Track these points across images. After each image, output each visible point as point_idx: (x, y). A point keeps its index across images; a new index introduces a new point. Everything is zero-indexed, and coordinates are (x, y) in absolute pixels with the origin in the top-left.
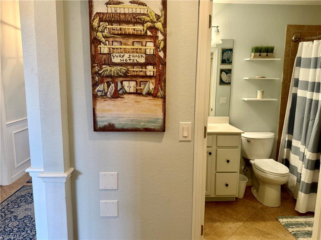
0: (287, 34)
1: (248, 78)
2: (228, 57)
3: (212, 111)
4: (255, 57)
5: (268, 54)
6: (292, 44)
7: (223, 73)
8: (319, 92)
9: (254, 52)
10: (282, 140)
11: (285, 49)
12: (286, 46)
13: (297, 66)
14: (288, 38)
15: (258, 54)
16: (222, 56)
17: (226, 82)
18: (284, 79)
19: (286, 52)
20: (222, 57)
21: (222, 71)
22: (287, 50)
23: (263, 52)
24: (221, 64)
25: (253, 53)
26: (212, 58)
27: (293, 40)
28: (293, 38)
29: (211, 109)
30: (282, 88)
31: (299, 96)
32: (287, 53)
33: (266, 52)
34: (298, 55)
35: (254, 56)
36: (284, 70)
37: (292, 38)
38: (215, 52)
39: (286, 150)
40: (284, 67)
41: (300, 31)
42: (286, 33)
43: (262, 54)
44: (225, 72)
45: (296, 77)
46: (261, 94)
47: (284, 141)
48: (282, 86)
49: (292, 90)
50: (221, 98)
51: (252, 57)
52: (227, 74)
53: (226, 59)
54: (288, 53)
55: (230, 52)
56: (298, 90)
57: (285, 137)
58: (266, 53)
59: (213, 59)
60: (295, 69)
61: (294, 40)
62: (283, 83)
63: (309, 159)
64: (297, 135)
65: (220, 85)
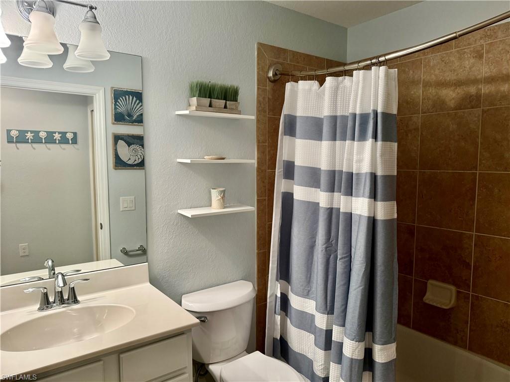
0: (258, 64)
1: (188, 161)
2: (129, 107)
3: (101, 228)
4: (199, 107)
5: (228, 102)
6: (269, 86)
7: (121, 142)
8: (352, 195)
9: (197, 95)
10: (270, 297)
11: (258, 97)
12: (258, 88)
13: (285, 134)
14: (261, 72)
15: (206, 101)
16: (115, 104)
17: (129, 162)
18: (260, 162)
19: (259, 102)
20: (115, 108)
21: (117, 138)
22: (261, 99)
23: (218, 98)
24: (114, 124)
25: (195, 99)
26: (93, 111)
27: (269, 78)
28: (271, 74)
29: (100, 225)
30: (258, 181)
31: (298, 200)
32: (260, 104)
33: (223, 98)
34: (285, 111)
35: (198, 105)
36: (258, 141)
37: (268, 72)
38: (97, 94)
39: (278, 318)
40: (258, 136)
41: (281, 60)
42: (256, 60)
43: (215, 101)
44: (125, 141)
45: (285, 157)
46: (220, 197)
47: (274, 298)
48: (258, 176)
49: (281, 186)
50: (121, 198)
51: (194, 108)
52: (129, 146)
53: (125, 113)
54: (262, 105)
55: (131, 97)
56: (295, 186)
57: (275, 289)
58: (225, 101)
59: (95, 111)
60: (282, 139)
61: (273, 79)
62: (260, 170)
63: (354, 357)
64: (302, 285)
65: (116, 169)
